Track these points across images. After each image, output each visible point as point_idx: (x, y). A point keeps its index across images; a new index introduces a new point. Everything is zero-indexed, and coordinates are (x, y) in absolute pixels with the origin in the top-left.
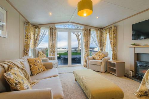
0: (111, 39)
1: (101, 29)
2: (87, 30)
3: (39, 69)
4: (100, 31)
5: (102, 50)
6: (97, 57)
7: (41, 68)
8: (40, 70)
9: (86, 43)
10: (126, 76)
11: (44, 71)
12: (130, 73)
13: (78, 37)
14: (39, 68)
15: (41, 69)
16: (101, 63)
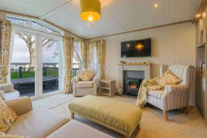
1: (86, 41)
2: (70, 38)
3: (5, 122)
6: (85, 77)
7: (8, 117)
8: (9, 123)
10: (117, 94)
11: (14, 121)
12: (120, 90)
13: (30, 44)
14: (5, 118)
15: (8, 120)
16: (93, 84)
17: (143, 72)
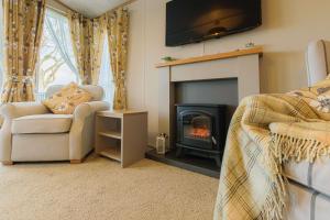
0: (113, 47)
16: (72, 121)
17: (235, 80)
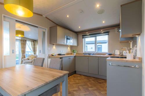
2: (24, 40)
4: (34, 42)
5: (35, 54)
6: (31, 58)
9: (23, 49)
16: (32, 61)
